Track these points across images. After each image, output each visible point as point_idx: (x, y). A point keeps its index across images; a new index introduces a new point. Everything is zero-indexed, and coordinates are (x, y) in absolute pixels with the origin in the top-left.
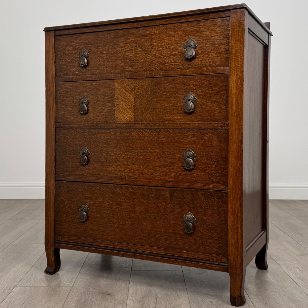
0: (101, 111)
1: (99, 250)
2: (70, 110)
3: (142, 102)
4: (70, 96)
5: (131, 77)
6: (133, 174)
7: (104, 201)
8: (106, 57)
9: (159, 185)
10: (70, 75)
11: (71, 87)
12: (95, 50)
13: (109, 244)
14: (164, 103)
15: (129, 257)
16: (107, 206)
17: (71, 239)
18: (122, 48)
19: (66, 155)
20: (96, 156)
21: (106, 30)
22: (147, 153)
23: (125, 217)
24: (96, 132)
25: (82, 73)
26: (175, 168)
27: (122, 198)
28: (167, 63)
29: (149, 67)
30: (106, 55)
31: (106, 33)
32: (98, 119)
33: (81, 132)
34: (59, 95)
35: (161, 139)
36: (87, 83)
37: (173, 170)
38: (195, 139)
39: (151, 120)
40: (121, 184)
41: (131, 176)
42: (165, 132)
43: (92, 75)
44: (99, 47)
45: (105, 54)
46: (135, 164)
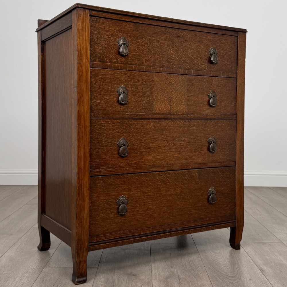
0: (141, 102)
1: (138, 239)
2: (107, 99)
3: (177, 95)
4: (107, 84)
5: (168, 72)
6: (170, 161)
7: (143, 190)
8: (146, 49)
9: (190, 168)
10: (107, 62)
11: (109, 75)
12: (135, 41)
13: (148, 230)
14: (194, 97)
15: (166, 238)
16: (146, 194)
17: (108, 236)
18: (160, 43)
19: (102, 148)
20: (135, 147)
21: (146, 23)
22: (181, 141)
23: (163, 201)
24: (135, 123)
25: (121, 61)
26: (202, 152)
27: (160, 184)
28: (197, 64)
29: (183, 65)
30: (146, 47)
31: (146, 26)
32: (138, 110)
33: (120, 123)
34: (94, 82)
35: (192, 128)
36: (127, 73)
37: (200, 154)
38: (216, 128)
39: (184, 111)
40: (159, 171)
41: (168, 163)
42: (195, 122)
43: (131, 65)
44: (138, 38)
45: (144, 46)
46: (171, 152)
